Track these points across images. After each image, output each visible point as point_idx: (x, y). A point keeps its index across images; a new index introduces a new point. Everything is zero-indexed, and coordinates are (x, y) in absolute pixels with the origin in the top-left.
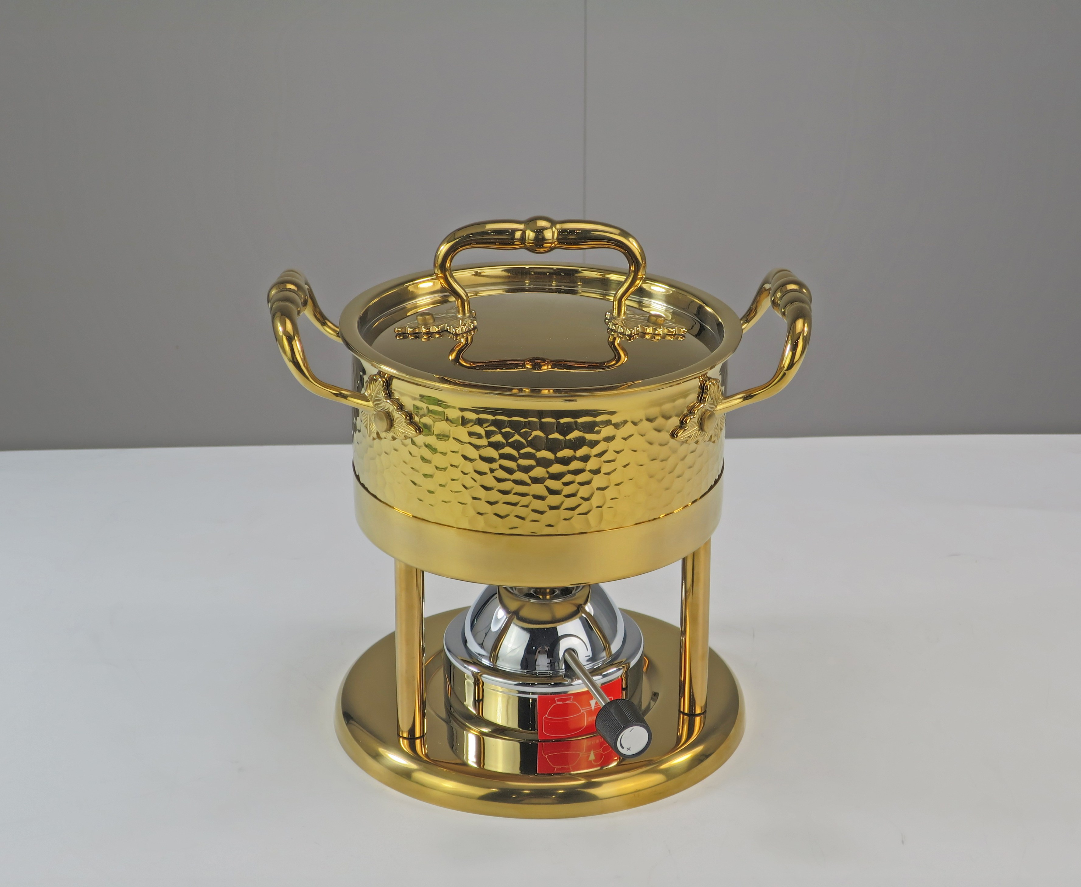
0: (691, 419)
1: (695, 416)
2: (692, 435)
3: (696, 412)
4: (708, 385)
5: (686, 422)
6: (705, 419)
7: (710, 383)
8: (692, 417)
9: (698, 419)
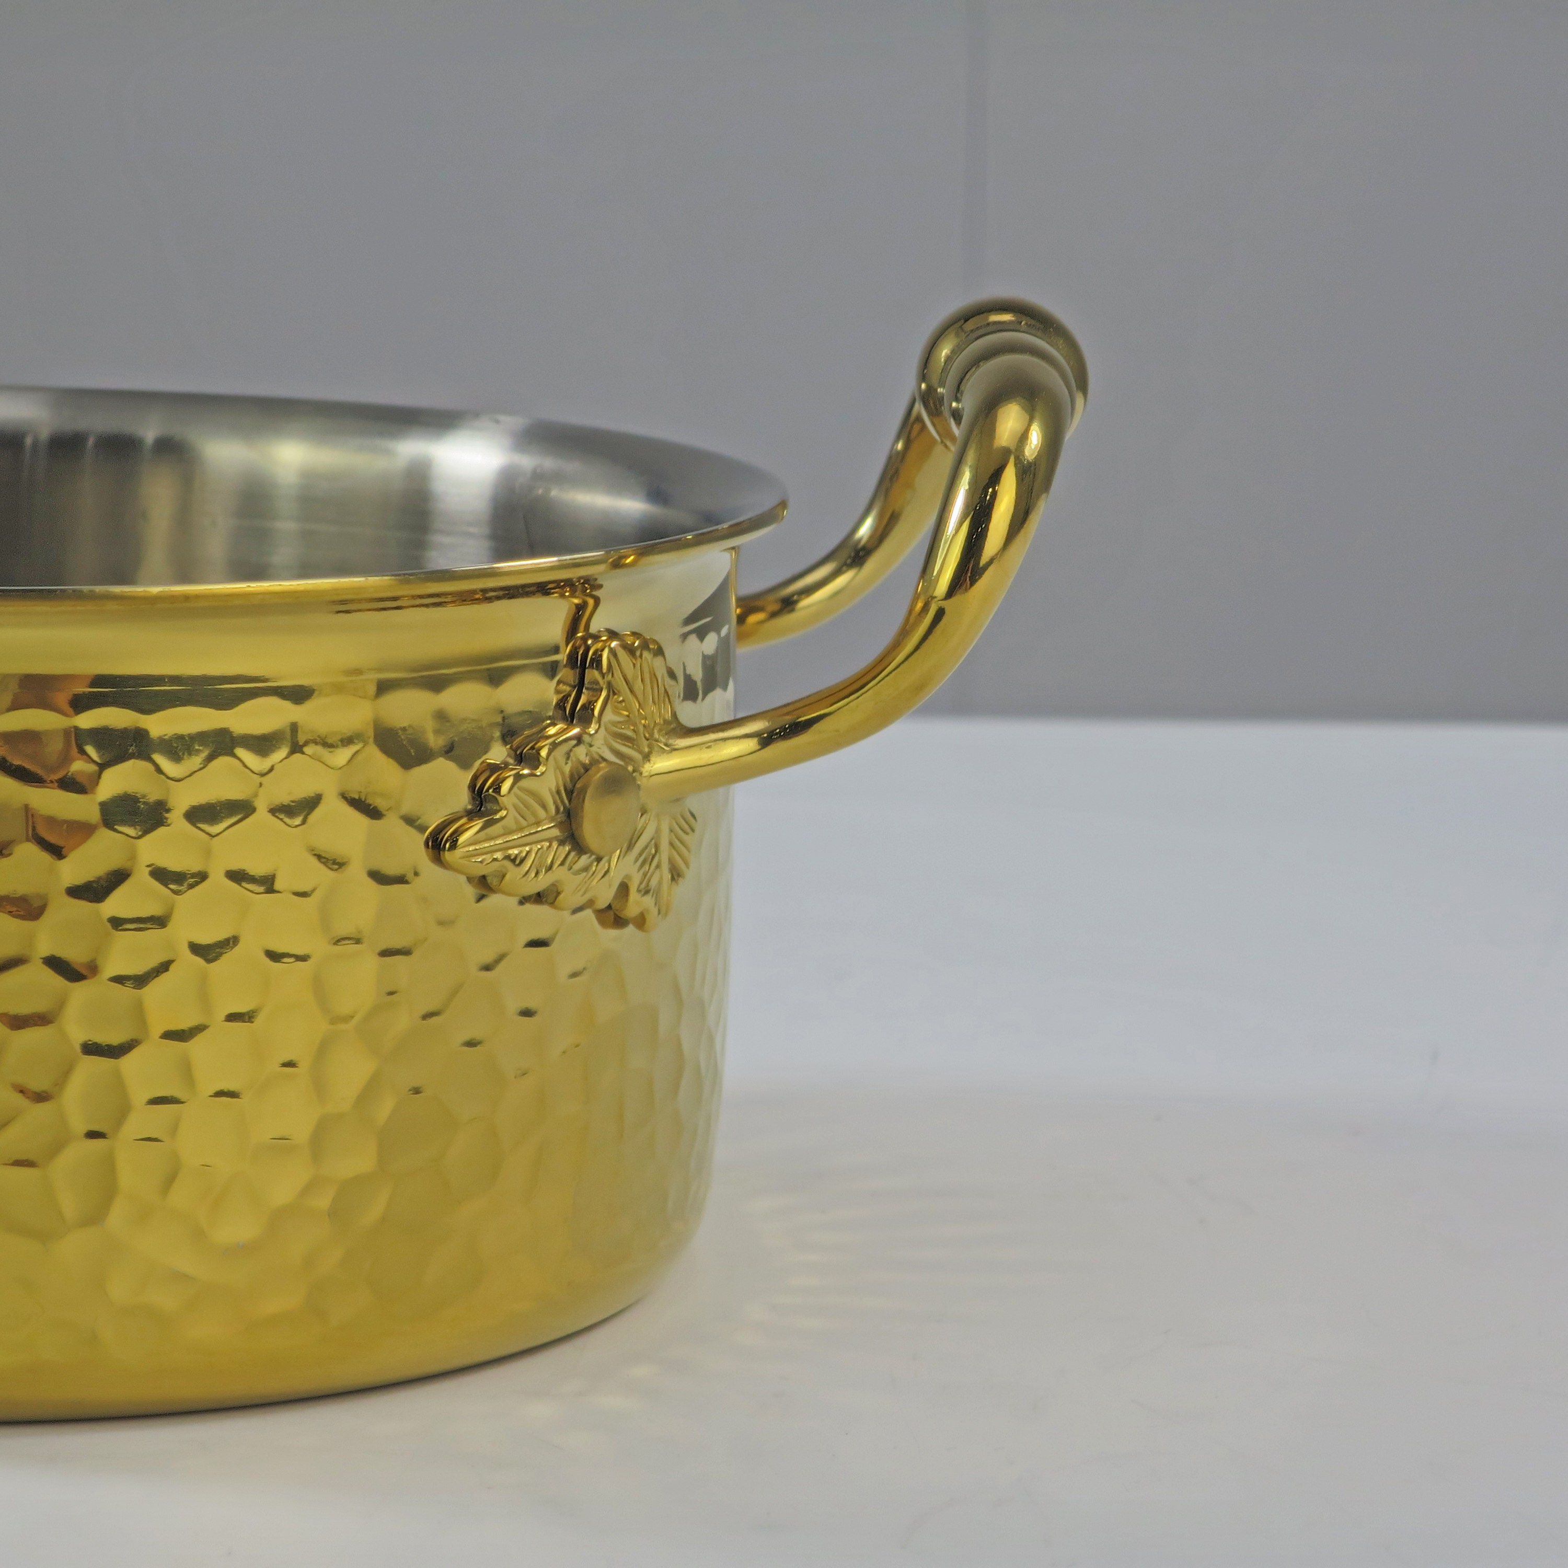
0: (518, 777)
1: (542, 768)
2: (528, 853)
3: (544, 753)
4: (602, 650)
5: (498, 790)
6: (584, 790)
7: (614, 644)
8: (526, 772)
9: (558, 792)
